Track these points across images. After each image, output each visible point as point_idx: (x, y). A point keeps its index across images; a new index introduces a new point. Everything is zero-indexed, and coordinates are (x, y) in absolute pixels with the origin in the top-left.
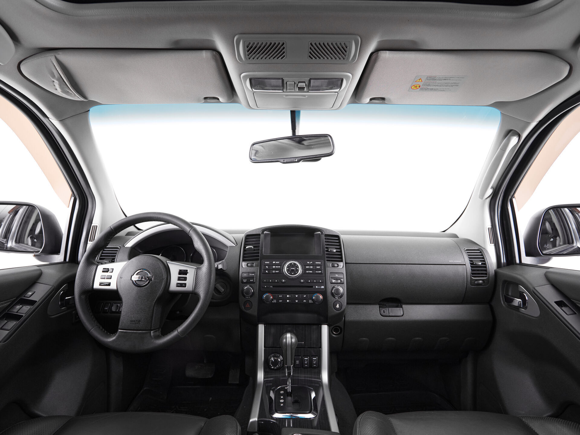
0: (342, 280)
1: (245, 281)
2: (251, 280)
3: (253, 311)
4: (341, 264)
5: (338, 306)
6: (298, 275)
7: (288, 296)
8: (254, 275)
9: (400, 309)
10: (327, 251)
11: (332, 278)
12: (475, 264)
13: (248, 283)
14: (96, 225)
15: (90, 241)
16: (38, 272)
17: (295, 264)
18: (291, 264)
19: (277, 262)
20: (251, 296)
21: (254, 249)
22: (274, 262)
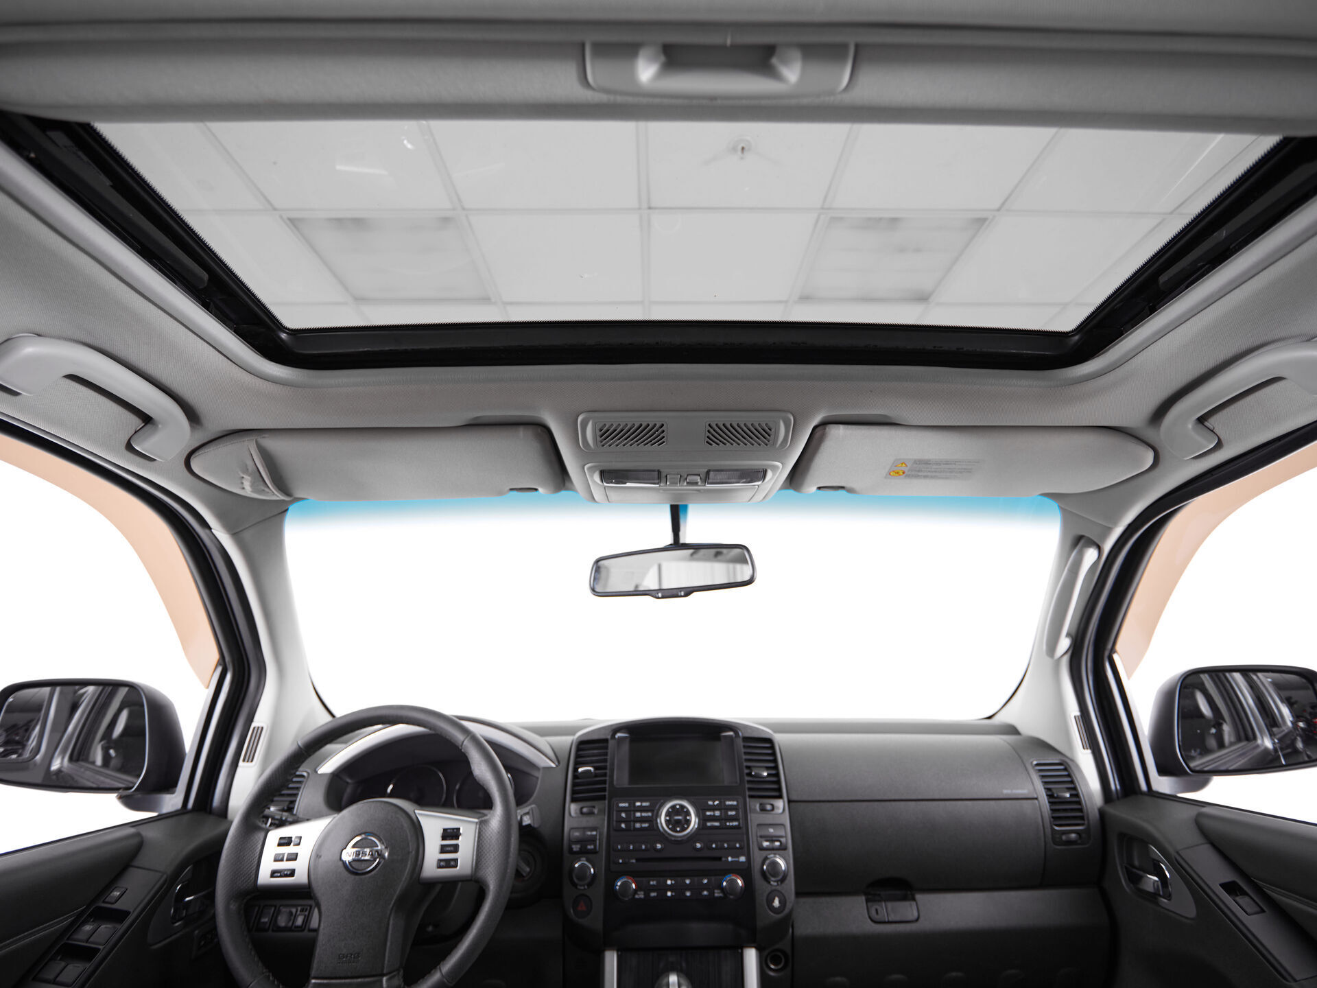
0: (783, 840)
1: (576, 848)
2: (590, 844)
3: (594, 920)
4: (780, 804)
5: (776, 903)
6: (688, 834)
7: (669, 882)
8: (597, 833)
9: (911, 905)
10: (749, 774)
11: (761, 837)
12: (1058, 797)
13: (583, 852)
14: (260, 725)
15: (244, 760)
16: (135, 841)
17: (682, 807)
18: (673, 807)
19: (644, 804)
20: (590, 885)
21: (596, 773)
22: (638, 804)
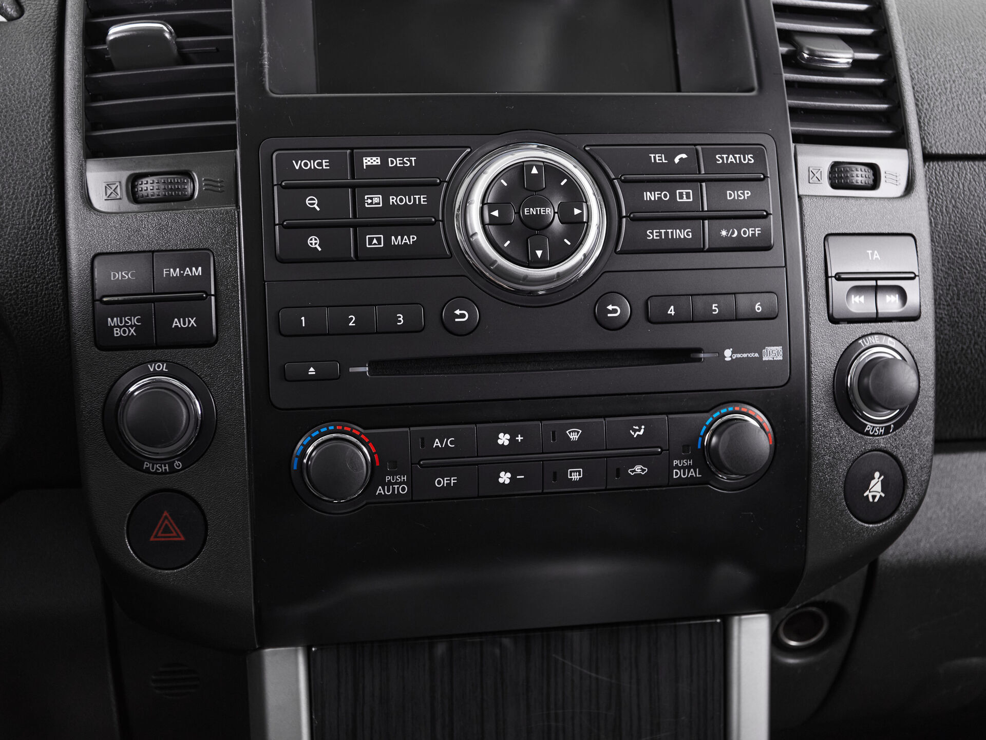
0: (909, 288)
1: (122, 326)
2: (183, 315)
3: (220, 568)
4: (897, 167)
5: (875, 489)
6: (580, 265)
7: (504, 439)
8: (206, 271)
10: (792, 61)
11: (840, 277)
13: (154, 341)
17: (554, 172)
18: (521, 168)
19: (395, 162)
20: (191, 456)
21: (180, 46)
22: (371, 161)
